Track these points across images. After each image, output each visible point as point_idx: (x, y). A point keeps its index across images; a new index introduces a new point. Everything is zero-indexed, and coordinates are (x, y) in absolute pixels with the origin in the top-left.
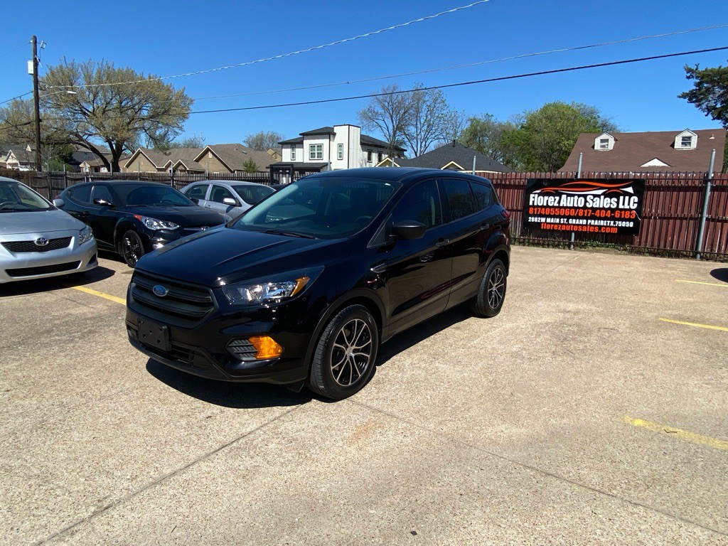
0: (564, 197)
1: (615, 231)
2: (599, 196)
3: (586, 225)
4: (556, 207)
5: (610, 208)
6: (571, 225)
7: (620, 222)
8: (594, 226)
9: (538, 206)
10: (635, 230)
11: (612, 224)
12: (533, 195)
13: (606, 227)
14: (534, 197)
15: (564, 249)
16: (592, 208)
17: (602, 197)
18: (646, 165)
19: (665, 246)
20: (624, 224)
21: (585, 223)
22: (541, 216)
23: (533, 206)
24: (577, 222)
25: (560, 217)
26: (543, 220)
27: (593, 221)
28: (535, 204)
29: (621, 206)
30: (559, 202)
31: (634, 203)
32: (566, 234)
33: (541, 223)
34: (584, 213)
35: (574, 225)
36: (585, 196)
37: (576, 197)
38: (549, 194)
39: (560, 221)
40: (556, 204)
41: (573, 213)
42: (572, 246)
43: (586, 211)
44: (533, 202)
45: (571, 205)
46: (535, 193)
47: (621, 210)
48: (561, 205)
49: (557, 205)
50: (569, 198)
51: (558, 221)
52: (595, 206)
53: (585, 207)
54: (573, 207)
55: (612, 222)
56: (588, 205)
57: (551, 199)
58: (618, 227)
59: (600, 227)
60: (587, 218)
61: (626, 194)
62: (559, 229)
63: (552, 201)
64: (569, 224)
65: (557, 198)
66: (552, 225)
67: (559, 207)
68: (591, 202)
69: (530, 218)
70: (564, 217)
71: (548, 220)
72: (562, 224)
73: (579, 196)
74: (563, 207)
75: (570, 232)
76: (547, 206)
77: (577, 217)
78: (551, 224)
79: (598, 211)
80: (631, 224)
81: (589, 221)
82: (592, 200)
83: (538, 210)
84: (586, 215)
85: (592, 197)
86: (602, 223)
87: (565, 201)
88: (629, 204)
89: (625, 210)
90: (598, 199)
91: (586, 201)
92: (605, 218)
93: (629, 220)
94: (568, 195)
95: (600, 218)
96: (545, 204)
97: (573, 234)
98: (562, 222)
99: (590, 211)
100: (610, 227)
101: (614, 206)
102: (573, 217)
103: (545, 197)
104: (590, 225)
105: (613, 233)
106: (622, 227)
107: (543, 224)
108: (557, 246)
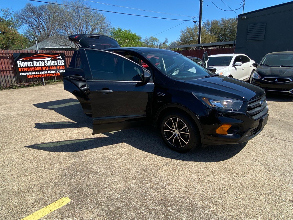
0: (34, 62)
2: (49, 61)
3: (48, 74)
6: (41, 74)
7: (60, 71)
8: (51, 74)
9: (23, 67)
11: (57, 72)
12: (19, 62)
13: (55, 73)
14: (20, 63)
15: (41, 85)
17: (51, 61)
20: (62, 71)
21: (47, 73)
22: (26, 72)
23: (20, 67)
24: (44, 73)
25: (35, 71)
26: (28, 74)
27: (50, 72)
28: (21, 66)
29: (59, 64)
30: (33, 64)
31: (63, 63)
32: (40, 79)
33: (27, 75)
34: (45, 68)
35: (43, 74)
36: (44, 61)
37: (40, 62)
38: (27, 61)
39: (36, 73)
41: (40, 69)
42: (44, 84)
43: (46, 67)
44: (20, 65)
47: (59, 66)
48: (34, 66)
49: (32, 66)
52: (49, 65)
53: (45, 66)
54: (40, 66)
57: (29, 63)
58: (60, 73)
59: (53, 74)
60: (47, 71)
61: (59, 59)
62: (37, 77)
63: (29, 64)
65: (32, 63)
66: (33, 76)
68: (47, 63)
69: (20, 73)
70: (37, 71)
71: (30, 73)
72: (37, 75)
73: (41, 61)
74: (35, 67)
76: (28, 67)
77: (43, 71)
78: (32, 75)
79: (51, 67)
80: (64, 71)
81: (48, 72)
82: (47, 62)
83: (23, 69)
84: (46, 69)
85: (47, 61)
87: (36, 64)
88: (61, 63)
89: (61, 66)
90: (49, 62)
91: (45, 63)
92: (54, 70)
93: (63, 69)
94: (36, 61)
95: (52, 70)
96: (26, 66)
97: (43, 78)
98: (37, 74)
99: (48, 67)
100: (57, 73)
101: (56, 65)
102: (41, 71)
103: (25, 62)
104: (50, 74)
105: (58, 76)
106: (61, 73)
107: (28, 76)
108: (37, 85)
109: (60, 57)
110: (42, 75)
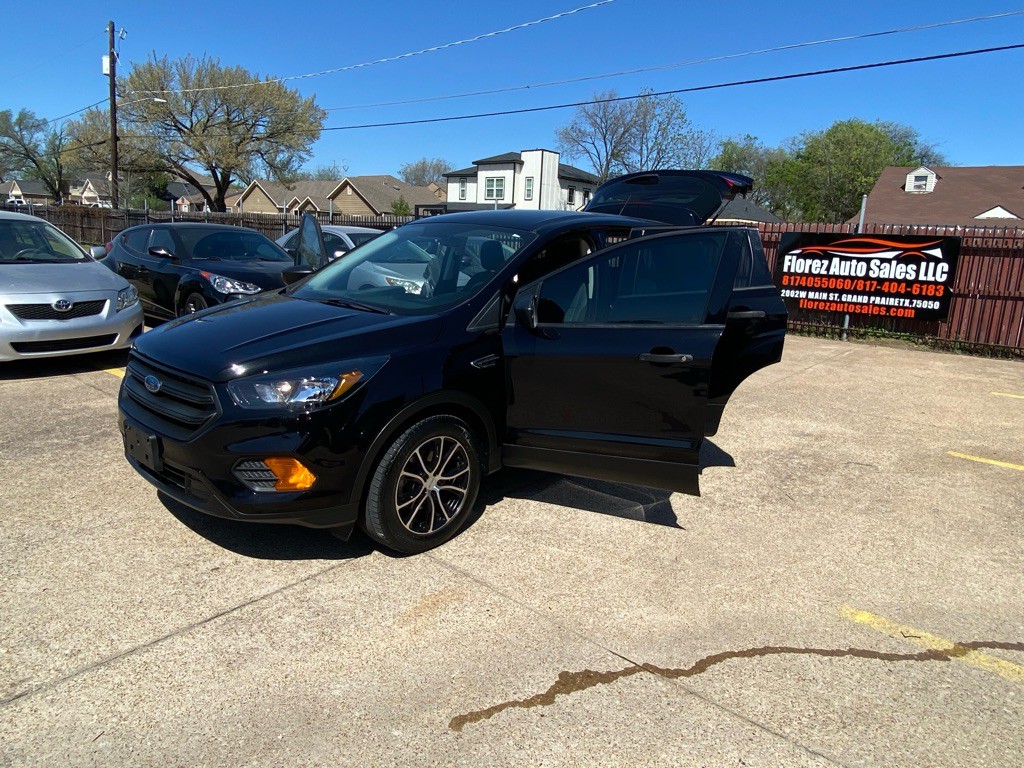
0: (836, 261)
1: (911, 314)
2: (889, 261)
3: (868, 304)
4: (823, 276)
5: (905, 280)
6: (844, 303)
7: (919, 302)
8: (880, 306)
9: (796, 274)
10: (942, 314)
11: (907, 304)
12: (790, 257)
13: (898, 307)
14: (790, 261)
15: (833, 338)
16: (878, 279)
17: (894, 263)
18: (984, 216)
19: (987, 339)
20: (925, 304)
21: (865, 301)
22: (800, 288)
23: (789, 274)
24: (855, 300)
25: (828, 291)
26: (803, 294)
27: (878, 299)
28: (792, 270)
29: (922, 277)
30: (828, 269)
31: (943, 273)
32: (836, 317)
33: (799, 299)
34: (865, 286)
35: (849, 303)
36: (868, 261)
37: (854, 262)
38: (813, 256)
39: (828, 297)
40: (823, 272)
41: (848, 285)
42: (845, 335)
43: (868, 283)
44: (789, 267)
45: (847, 274)
46: (793, 255)
47: (923, 283)
48: (831, 273)
49: (825, 273)
50: (843, 263)
51: (825, 296)
52: (882, 276)
53: (867, 278)
54: (850, 277)
55: (907, 301)
56: (871, 274)
57: (817, 263)
58: (916, 309)
59: (888, 308)
60: (869, 294)
61: (930, 259)
62: (827, 308)
63: (817, 266)
64: (841, 302)
65: (826, 262)
66: (816, 303)
67: (829, 277)
68: (877, 269)
69: (783, 291)
70: (835, 291)
71: (811, 295)
72: (831, 302)
73: (859, 260)
74: (834, 276)
75: (843, 314)
76: (810, 274)
77: (854, 292)
78: (814, 300)
79: (887, 284)
80: (937, 305)
81: (872, 298)
82: (879, 267)
83: (795, 280)
84: (867, 289)
85: (878, 262)
86: (892, 301)
87: (838, 268)
88: (934, 275)
89: (928, 283)
90: (887, 265)
91: (869, 269)
92: (897, 295)
93: (934, 299)
94: (842, 259)
95: (889, 295)
96: (807, 271)
97: (847, 317)
98: (831, 298)
99: (875, 283)
100: (904, 308)
101: (911, 276)
102: (848, 292)
103: (808, 261)
104: (874, 304)
105: (908, 318)
106: (922, 309)
107: (802, 301)
108: (820, 334)
109: (937, 253)
110: (846, 305)
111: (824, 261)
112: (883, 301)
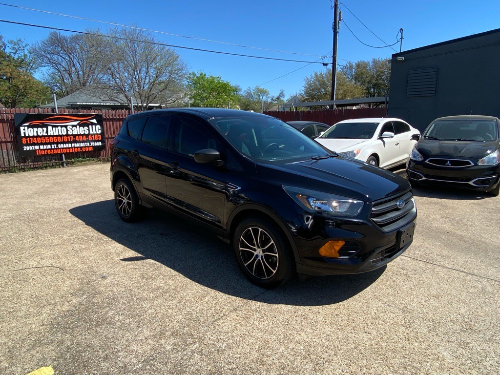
0: (50, 128)
1: (91, 149)
2: (75, 126)
3: (72, 148)
4: (45, 136)
5: (84, 134)
7: (93, 143)
8: (77, 148)
9: (29, 137)
10: (102, 148)
11: (88, 145)
12: (23, 128)
13: (85, 147)
14: (24, 130)
15: (59, 167)
16: (73, 135)
17: (78, 126)
20: (96, 144)
21: (70, 146)
22: (34, 144)
23: (25, 137)
24: (65, 146)
25: (51, 144)
26: (37, 147)
27: (75, 144)
28: (27, 135)
29: (91, 132)
30: (47, 132)
31: (99, 129)
32: (59, 157)
33: (36, 150)
35: (63, 148)
36: (66, 127)
37: (59, 128)
38: (37, 126)
39: (51, 147)
40: (45, 134)
41: (59, 140)
42: (65, 165)
43: (69, 137)
44: (25, 133)
45: (57, 134)
46: (24, 126)
47: (92, 135)
48: (49, 134)
49: (46, 134)
50: (54, 128)
51: (49, 147)
52: (74, 134)
53: (67, 135)
54: (59, 135)
55: (88, 144)
56: (69, 133)
57: (40, 130)
58: (92, 146)
59: (81, 148)
60: (71, 143)
61: (92, 124)
62: (52, 153)
63: (41, 131)
64: (59, 149)
65: (45, 129)
66: (46, 151)
67: (48, 136)
69: (25, 147)
70: (54, 143)
71: (42, 147)
72: (54, 149)
73: (62, 126)
74: (51, 136)
75: (61, 155)
76: (38, 136)
77: (64, 143)
78: (44, 150)
79: (77, 137)
80: (100, 144)
81: (73, 145)
82: (72, 129)
83: (30, 140)
84: (69, 140)
85: (71, 127)
86: (82, 145)
87: (51, 131)
89: (95, 134)
90: (75, 128)
91: (67, 131)
92: (83, 142)
93: (98, 141)
94: (53, 126)
95: (80, 142)
96: (36, 135)
97: (63, 155)
98: (53, 147)
99: (72, 137)
100: (88, 147)
101: (87, 132)
102: (61, 143)
103: (34, 129)
104: (75, 147)
105: (90, 151)
106: (95, 146)
107: (37, 151)
108: (53, 166)
109: (94, 121)
110: (61, 149)
111: (43, 129)
112: (78, 145)
